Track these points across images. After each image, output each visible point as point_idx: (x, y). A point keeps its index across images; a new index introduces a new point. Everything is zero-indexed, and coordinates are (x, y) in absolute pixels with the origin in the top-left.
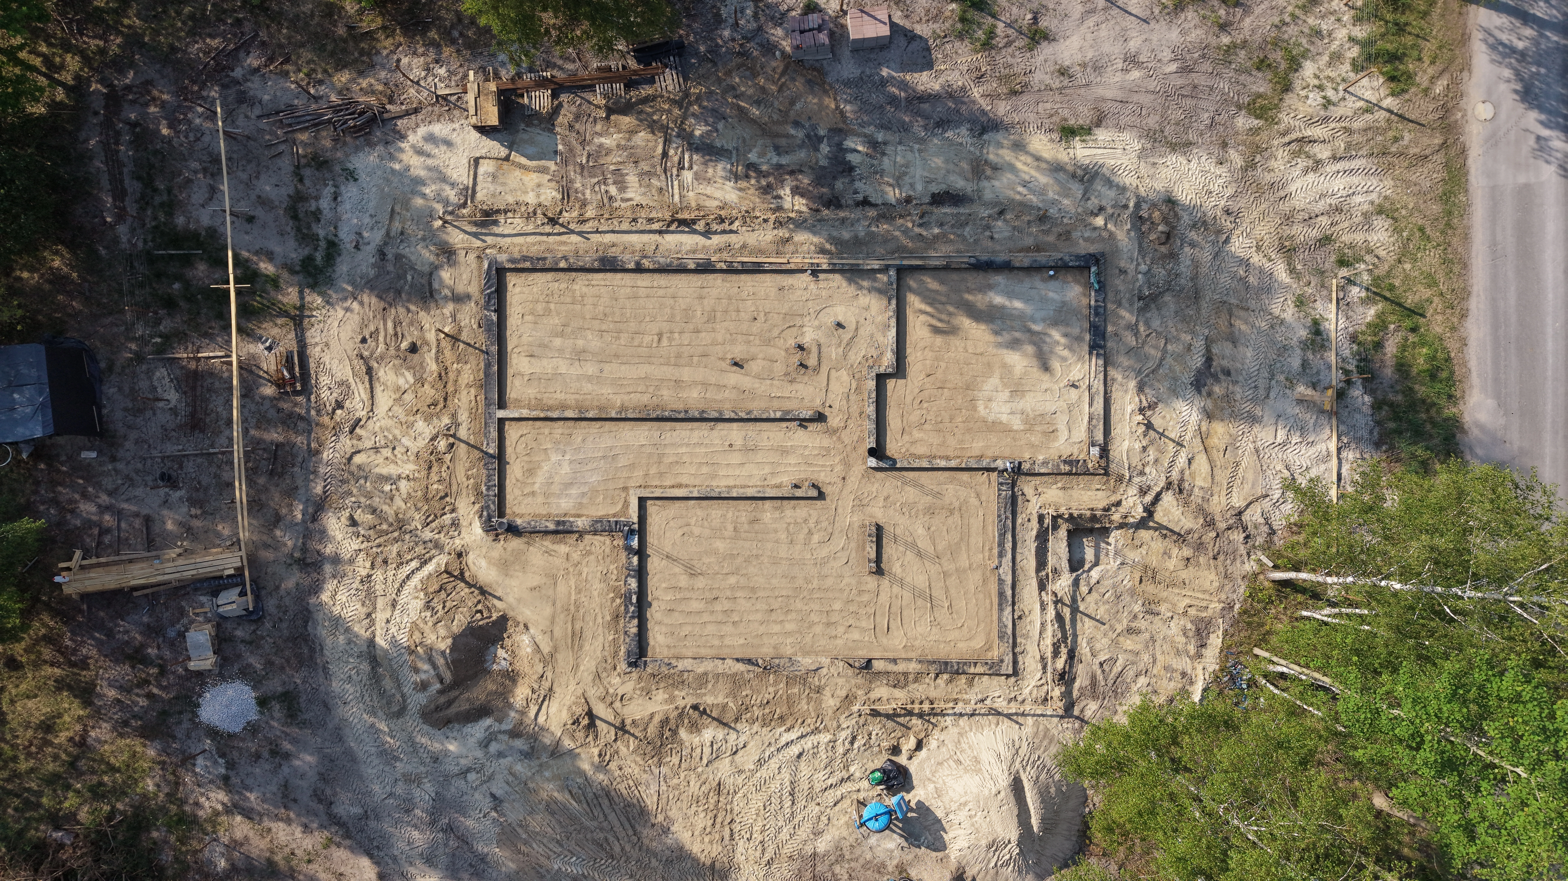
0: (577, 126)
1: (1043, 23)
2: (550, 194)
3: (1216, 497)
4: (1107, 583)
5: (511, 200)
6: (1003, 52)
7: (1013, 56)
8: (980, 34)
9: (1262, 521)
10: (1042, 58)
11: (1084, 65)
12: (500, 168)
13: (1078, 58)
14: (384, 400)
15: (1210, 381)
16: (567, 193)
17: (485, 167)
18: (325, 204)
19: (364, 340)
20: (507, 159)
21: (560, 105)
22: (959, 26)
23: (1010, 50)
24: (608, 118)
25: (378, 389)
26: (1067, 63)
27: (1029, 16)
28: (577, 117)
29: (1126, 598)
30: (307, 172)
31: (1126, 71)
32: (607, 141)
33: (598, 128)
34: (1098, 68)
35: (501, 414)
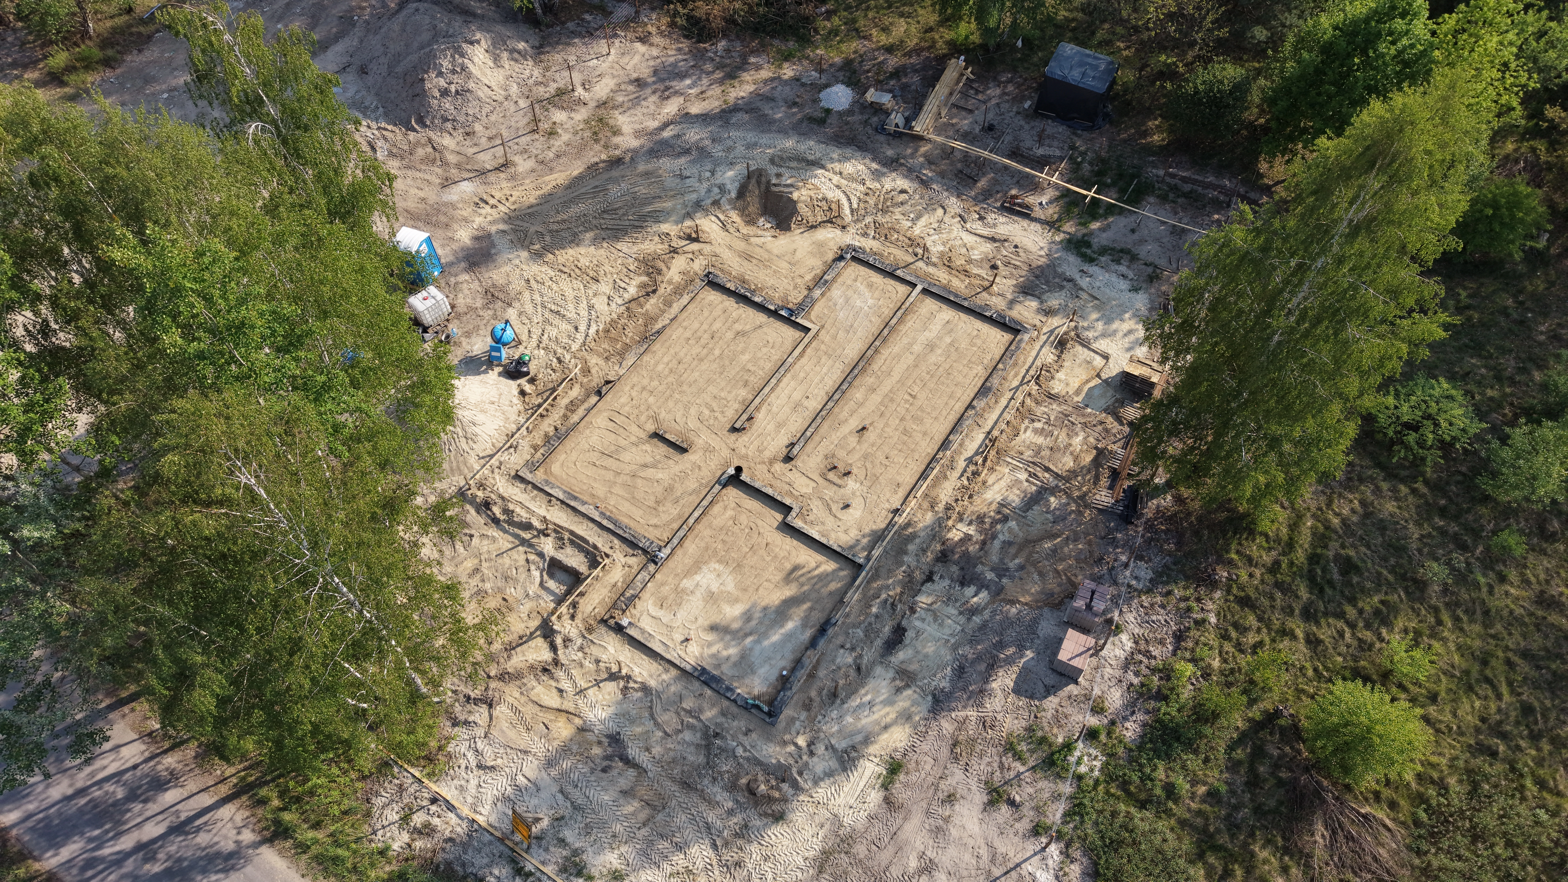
0: (1100, 428)
1: (1004, 808)
2: (1057, 387)
3: (517, 695)
4: (523, 576)
5: (1066, 364)
6: (997, 758)
7: (989, 764)
8: (1023, 747)
9: (471, 719)
10: (974, 788)
11: (947, 820)
12: (1094, 368)
13: (956, 820)
14: (969, 239)
15: (610, 750)
16: (1052, 397)
17: (1099, 361)
18: (1122, 269)
19: (1016, 247)
20: (1098, 376)
21: (1122, 424)
22: (1040, 734)
23: (996, 765)
24: (1096, 448)
25: (978, 239)
26: (957, 807)
27: (1018, 798)
28: (1107, 430)
29: (500, 583)
30: (1150, 270)
31: (922, 856)
32: (1077, 440)
33: (1092, 439)
34: (938, 832)
35: (919, 288)
